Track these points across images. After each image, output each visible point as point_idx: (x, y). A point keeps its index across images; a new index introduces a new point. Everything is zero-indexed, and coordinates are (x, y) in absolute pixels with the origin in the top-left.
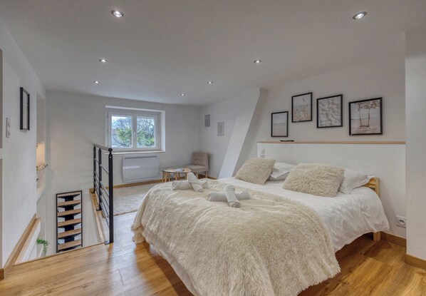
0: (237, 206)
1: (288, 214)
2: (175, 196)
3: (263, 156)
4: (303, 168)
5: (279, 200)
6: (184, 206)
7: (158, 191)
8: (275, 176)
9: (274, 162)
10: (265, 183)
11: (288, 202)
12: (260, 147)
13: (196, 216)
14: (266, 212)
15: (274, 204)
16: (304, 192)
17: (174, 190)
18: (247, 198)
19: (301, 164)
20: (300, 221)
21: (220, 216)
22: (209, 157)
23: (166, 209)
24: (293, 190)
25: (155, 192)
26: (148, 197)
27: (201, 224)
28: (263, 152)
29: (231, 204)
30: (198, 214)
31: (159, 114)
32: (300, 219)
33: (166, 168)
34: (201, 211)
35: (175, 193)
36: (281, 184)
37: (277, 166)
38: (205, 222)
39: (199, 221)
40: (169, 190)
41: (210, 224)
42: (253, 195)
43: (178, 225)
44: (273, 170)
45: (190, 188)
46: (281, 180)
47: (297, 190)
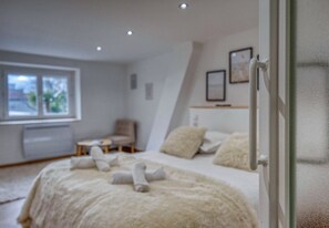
0: (145, 190)
1: (207, 198)
2: (68, 179)
3: (196, 125)
4: (237, 138)
5: (201, 179)
6: (75, 192)
7: (51, 171)
8: (205, 148)
9: (204, 131)
10: (193, 157)
11: (212, 182)
12: (193, 113)
13: (86, 206)
14: (179, 198)
15: (192, 186)
16: (237, 167)
17: (72, 169)
18: (161, 178)
19: (236, 134)
20: (220, 208)
21: (115, 206)
22: (136, 126)
23: (55, 197)
24: (224, 165)
25: (48, 173)
26: (39, 180)
27: (89, 217)
28: (196, 119)
29: (137, 188)
30: (89, 203)
31: (73, 73)
32: (221, 204)
33: (82, 140)
34: (95, 199)
35: (70, 174)
36: (211, 159)
37: (208, 136)
38: (94, 215)
39: (87, 214)
40: (64, 170)
41: (99, 218)
42: (172, 173)
43: (64, 218)
44: (204, 141)
45: (94, 166)
46: (212, 152)
47: (228, 166)
